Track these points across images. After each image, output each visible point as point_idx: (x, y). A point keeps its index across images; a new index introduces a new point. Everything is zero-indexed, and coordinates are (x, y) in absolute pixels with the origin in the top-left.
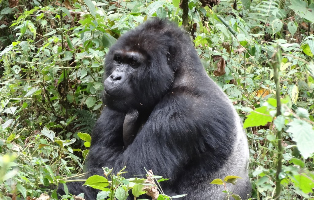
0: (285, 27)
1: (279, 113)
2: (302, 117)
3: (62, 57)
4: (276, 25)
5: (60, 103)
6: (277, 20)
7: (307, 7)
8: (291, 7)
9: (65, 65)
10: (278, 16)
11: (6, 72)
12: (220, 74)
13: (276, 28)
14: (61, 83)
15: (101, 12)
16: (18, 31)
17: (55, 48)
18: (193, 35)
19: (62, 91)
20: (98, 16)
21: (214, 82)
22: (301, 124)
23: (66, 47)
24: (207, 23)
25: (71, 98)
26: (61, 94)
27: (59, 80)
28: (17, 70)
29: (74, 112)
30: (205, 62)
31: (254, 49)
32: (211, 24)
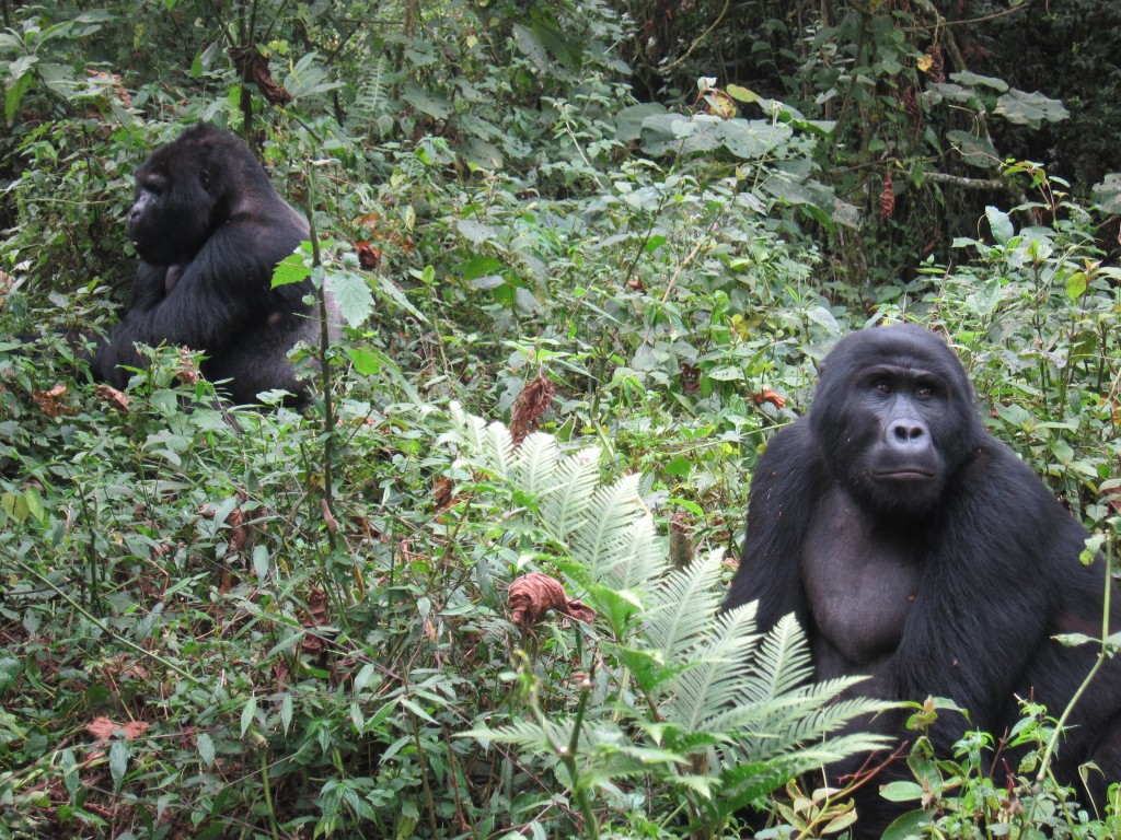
0: (397, 125)
1: (317, 263)
2: (349, 266)
3: (91, 187)
4: (385, 123)
5: (93, 251)
6: (386, 116)
7: (428, 96)
8: (405, 97)
9: (95, 199)
10: (387, 111)
11: (22, 213)
12: (300, 199)
13: (384, 127)
14: (91, 225)
15: (139, 122)
16: (32, 156)
17: (81, 176)
18: (261, 146)
19: (95, 235)
20: (135, 128)
21: (291, 208)
22: (347, 277)
23: (94, 172)
24: (279, 128)
25: (106, 244)
26: (94, 239)
27: (89, 220)
28: (34, 210)
29: (113, 263)
30: (279, 182)
31: (354, 159)
32: (284, 128)
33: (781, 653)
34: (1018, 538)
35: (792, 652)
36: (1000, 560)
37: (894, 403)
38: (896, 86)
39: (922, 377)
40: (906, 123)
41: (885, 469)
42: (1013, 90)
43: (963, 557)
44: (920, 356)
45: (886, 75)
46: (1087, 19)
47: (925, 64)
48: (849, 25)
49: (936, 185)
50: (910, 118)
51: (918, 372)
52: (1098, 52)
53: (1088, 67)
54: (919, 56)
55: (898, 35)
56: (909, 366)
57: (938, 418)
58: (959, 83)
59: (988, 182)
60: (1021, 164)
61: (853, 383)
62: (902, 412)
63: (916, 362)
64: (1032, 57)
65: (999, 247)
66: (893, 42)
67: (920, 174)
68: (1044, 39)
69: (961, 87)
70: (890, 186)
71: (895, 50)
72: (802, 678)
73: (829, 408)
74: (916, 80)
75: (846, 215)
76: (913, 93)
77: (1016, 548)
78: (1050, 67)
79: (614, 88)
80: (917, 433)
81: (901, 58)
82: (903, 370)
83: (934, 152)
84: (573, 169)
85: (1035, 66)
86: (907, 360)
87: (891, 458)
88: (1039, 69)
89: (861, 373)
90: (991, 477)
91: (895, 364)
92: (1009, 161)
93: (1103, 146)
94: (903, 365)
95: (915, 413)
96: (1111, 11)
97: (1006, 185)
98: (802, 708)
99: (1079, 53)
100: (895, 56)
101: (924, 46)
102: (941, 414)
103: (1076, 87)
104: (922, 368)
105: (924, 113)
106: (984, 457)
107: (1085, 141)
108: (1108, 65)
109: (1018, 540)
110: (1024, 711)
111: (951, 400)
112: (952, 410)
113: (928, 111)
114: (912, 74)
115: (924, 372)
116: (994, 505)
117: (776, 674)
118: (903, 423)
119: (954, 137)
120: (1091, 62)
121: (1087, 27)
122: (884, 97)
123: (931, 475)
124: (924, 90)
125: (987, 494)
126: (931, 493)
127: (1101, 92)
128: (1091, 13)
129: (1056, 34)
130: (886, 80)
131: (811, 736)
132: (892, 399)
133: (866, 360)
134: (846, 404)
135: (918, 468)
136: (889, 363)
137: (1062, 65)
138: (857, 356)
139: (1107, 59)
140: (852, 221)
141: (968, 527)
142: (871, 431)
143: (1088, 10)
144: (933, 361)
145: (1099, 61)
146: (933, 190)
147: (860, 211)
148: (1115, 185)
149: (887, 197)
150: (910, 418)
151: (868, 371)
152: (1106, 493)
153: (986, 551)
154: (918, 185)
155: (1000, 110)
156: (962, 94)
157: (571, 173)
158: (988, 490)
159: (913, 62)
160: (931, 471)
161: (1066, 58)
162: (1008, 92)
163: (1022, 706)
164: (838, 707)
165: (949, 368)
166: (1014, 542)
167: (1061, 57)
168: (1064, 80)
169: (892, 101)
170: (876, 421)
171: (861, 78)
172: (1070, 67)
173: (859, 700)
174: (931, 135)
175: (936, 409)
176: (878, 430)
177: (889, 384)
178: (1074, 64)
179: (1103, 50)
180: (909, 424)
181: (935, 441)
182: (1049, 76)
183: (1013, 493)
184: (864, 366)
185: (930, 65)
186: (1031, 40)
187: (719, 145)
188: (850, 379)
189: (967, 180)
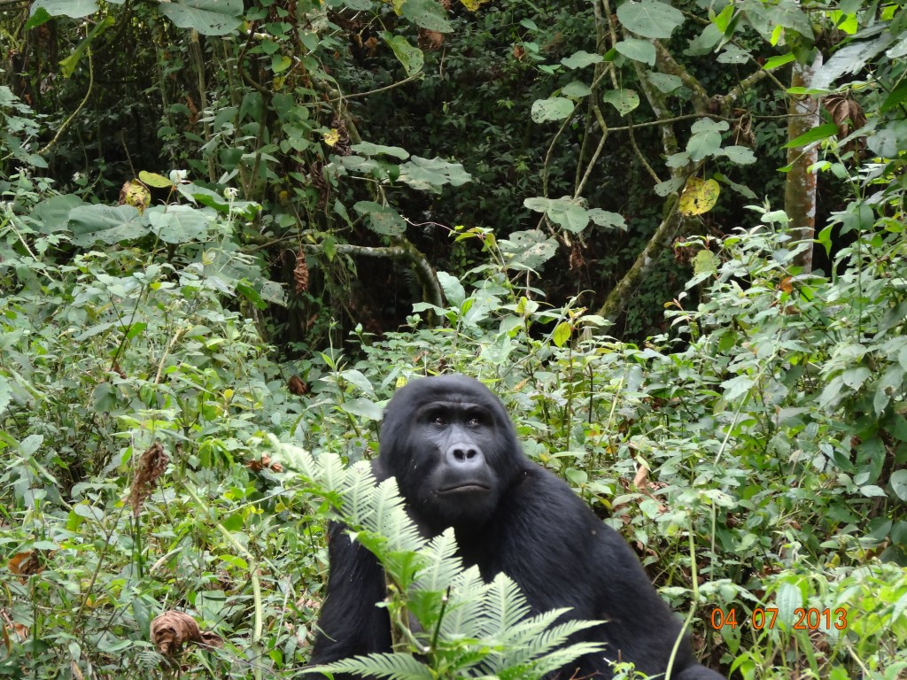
33: (502, 599)
34: (566, 541)
35: (511, 598)
36: (554, 560)
37: (450, 432)
38: (303, 162)
39: (471, 410)
40: (315, 198)
41: (449, 486)
42: (414, 157)
43: (524, 561)
44: (468, 393)
45: (293, 151)
46: (456, 77)
47: (331, 138)
48: (250, 105)
49: (348, 257)
50: (318, 192)
51: (467, 405)
52: (468, 110)
53: (460, 125)
54: (325, 131)
55: (303, 112)
56: (460, 401)
57: (487, 443)
58: (362, 155)
59: (390, 249)
60: (472, 230)
61: (414, 419)
62: (457, 438)
63: (465, 398)
64: (399, 119)
65: (453, 309)
66: (296, 119)
67: (332, 247)
68: (411, 100)
69: (364, 158)
70: (303, 261)
71: (300, 126)
72: (523, 614)
73: (396, 442)
74: (321, 154)
75: (271, 292)
76: (319, 166)
77: (565, 550)
78: (419, 126)
79: (36, 183)
80: (472, 454)
81: (307, 135)
82: (456, 404)
83: (343, 223)
84: (25, 265)
85: (402, 128)
86: (457, 397)
87: (453, 477)
88: (407, 130)
89: (420, 410)
90: (539, 494)
91: (448, 400)
92: (458, 228)
93: (483, 204)
94: (455, 401)
95: (468, 439)
96: (479, 66)
97: (407, 251)
98: (529, 634)
99: (450, 113)
100: (301, 133)
101: (328, 121)
102: (489, 439)
103: (445, 146)
104: (470, 402)
105: (332, 185)
106: (529, 478)
107: (461, 200)
108: (479, 123)
109: (566, 544)
110: (615, 670)
111: (497, 429)
112: (498, 435)
113: (336, 184)
114: (318, 148)
115: (472, 405)
116: (544, 516)
117: (503, 614)
118: (460, 446)
119: (361, 208)
120: (462, 121)
121: (454, 85)
122: (292, 174)
123: (487, 488)
124: (329, 162)
125: (538, 508)
126: (490, 502)
127: (476, 150)
128: (459, 71)
129: (424, 94)
130: (293, 157)
131: (542, 651)
132: (448, 430)
133: (423, 399)
134: (410, 438)
135: (477, 481)
136: (443, 400)
137: (431, 125)
138: (415, 397)
139: (477, 116)
140: (278, 297)
141: (525, 536)
142: (433, 457)
143: (456, 68)
144: (478, 395)
145: (469, 118)
146: (345, 260)
147: (284, 287)
148: (520, 242)
149: (301, 271)
150: (464, 442)
151: (425, 408)
152: (619, 507)
153: (542, 554)
154: (331, 257)
155: (401, 179)
156: (367, 166)
157: (22, 269)
158: (537, 504)
159: (318, 138)
160: (487, 484)
161: (435, 118)
162: (409, 159)
163: (612, 667)
164: (556, 630)
165: (492, 401)
166: (563, 545)
167: (429, 117)
168: (433, 140)
169: (299, 177)
170: (436, 449)
171: (265, 157)
172: (439, 126)
173: (572, 623)
174: (340, 208)
175: (486, 435)
176: (439, 455)
177: (444, 417)
178: (446, 123)
179: (473, 107)
180: (465, 448)
181: (488, 460)
182: (416, 137)
183: (558, 505)
184: (422, 404)
185: (337, 140)
186: (399, 103)
187: (147, 232)
188: (411, 416)
189: (370, 249)
